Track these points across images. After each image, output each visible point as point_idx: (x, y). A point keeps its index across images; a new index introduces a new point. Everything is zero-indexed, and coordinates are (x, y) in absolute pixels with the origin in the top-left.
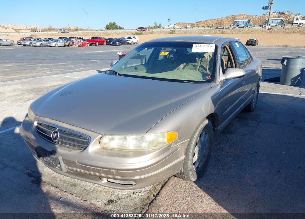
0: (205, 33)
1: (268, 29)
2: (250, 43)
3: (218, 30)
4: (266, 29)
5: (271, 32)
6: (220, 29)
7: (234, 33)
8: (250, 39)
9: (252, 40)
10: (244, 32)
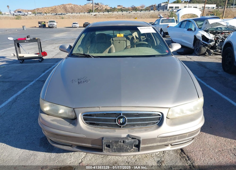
0: (47, 18)
1: (94, 15)
2: (86, 25)
3: (58, 16)
4: (93, 15)
5: (96, 18)
6: (59, 15)
7: (71, 18)
8: (85, 23)
9: (87, 24)
10: (78, 17)
